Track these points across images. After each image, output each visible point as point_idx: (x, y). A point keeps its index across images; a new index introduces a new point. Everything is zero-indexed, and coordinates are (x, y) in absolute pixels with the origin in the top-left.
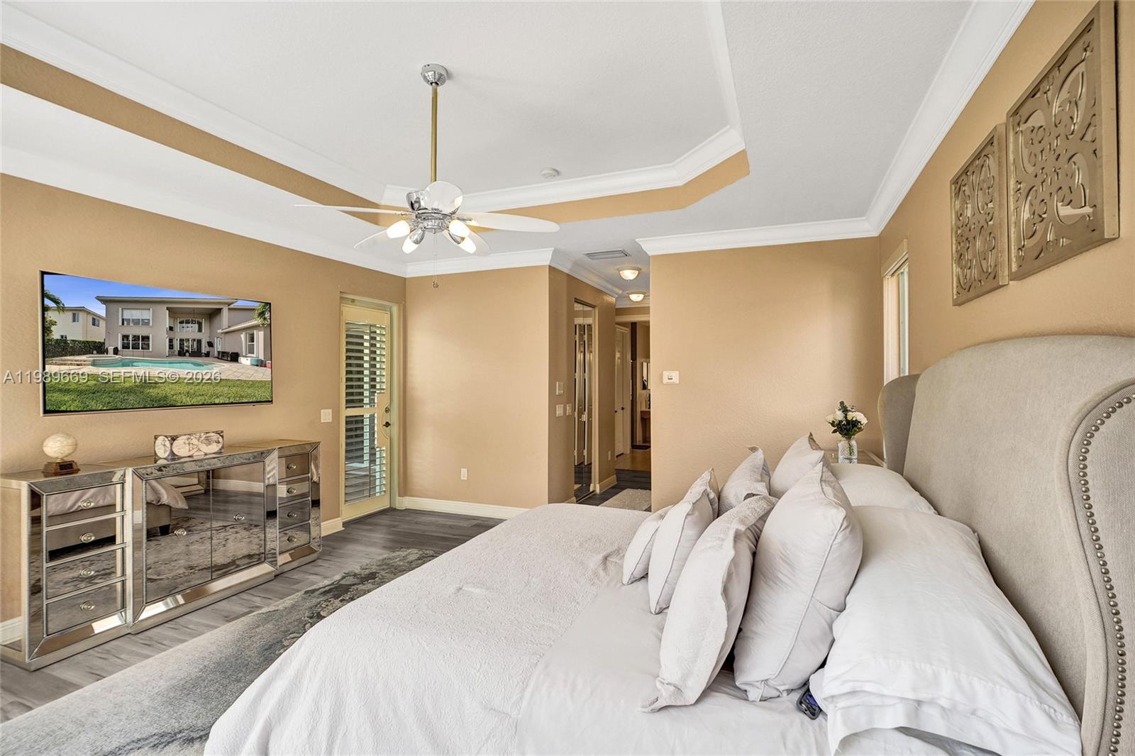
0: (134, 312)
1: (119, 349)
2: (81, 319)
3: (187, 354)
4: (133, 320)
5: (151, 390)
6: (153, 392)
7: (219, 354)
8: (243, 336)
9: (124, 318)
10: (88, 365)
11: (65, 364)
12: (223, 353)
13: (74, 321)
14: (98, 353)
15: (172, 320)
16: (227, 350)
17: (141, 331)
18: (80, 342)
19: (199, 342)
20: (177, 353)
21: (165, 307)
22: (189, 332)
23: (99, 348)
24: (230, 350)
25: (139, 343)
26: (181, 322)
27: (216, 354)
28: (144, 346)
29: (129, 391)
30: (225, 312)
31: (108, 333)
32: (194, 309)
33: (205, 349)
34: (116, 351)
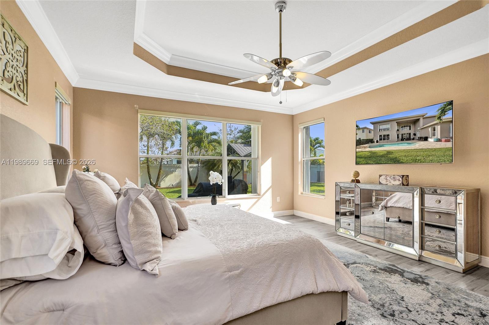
0: (383, 126)
1: (378, 141)
2: (365, 132)
3: (405, 140)
4: (383, 129)
5: (390, 155)
6: (391, 156)
7: (418, 138)
8: (430, 129)
9: (380, 129)
10: (368, 148)
11: (360, 148)
12: (421, 137)
13: (363, 132)
14: (371, 143)
15: (398, 127)
16: (422, 136)
17: (386, 133)
18: (365, 140)
19: (410, 134)
20: (400, 140)
21: (395, 122)
22: (406, 130)
23: (371, 141)
24: (424, 136)
25: (385, 138)
26: (402, 127)
27: (417, 138)
28: (388, 139)
29: (382, 156)
30: (421, 120)
31: (374, 135)
32: (407, 121)
33: (412, 137)
34: (377, 142)
